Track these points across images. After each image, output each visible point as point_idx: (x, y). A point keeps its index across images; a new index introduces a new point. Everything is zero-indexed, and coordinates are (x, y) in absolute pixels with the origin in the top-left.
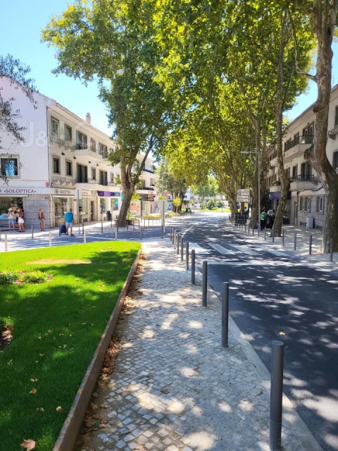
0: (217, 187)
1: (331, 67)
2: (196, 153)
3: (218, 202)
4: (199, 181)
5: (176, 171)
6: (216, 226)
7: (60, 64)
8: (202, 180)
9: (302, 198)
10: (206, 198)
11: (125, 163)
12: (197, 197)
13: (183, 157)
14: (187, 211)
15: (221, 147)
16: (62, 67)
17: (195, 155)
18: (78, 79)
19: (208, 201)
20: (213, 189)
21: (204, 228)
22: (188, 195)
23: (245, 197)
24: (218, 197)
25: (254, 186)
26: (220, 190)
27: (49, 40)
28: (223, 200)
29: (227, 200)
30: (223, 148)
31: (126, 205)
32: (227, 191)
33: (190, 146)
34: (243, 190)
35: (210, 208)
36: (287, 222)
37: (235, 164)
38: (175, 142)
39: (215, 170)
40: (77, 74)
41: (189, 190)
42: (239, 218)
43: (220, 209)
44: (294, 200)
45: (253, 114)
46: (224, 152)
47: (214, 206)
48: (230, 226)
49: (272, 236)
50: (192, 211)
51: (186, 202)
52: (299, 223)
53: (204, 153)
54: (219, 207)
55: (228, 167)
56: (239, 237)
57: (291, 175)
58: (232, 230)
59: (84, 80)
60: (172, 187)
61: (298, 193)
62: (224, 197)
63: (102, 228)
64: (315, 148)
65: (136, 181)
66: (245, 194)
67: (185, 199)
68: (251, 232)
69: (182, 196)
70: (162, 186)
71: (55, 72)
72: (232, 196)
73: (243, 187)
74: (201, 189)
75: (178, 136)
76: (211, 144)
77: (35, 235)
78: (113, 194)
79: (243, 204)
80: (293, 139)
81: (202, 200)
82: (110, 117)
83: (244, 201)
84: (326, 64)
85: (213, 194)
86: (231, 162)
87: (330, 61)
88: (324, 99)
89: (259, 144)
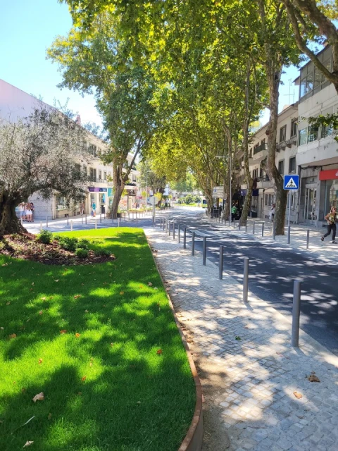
0: (194, 183)
1: (277, 103)
2: (177, 153)
3: (195, 197)
4: (178, 178)
5: (159, 169)
6: (195, 218)
7: (64, 79)
8: (181, 177)
9: (267, 195)
10: (184, 193)
11: (116, 163)
12: (175, 192)
13: (165, 157)
14: (166, 205)
15: (199, 150)
16: (66, 83)
17: (176, 155)
18: (77, 90)
19: (185, 196)
20: (190, 184)
21: (185, 220)
22: (167, 190)
23: (219, 194)
24: (195, 192)
25: (227, 184)
26: (197, 186)
27: (53, 57)
28: (200, 195)
29: (203, 195)
30: (201, 150)
31: (117, 199)
32: (204, 188)
33: (173, 148)
34: (218, 188)
35: (188, 203)
36: (255, 215)
37: (211, 164)
38: (159, 144)
39: (193, 168)
40: (77, 87)
41: (167, 186)
42: (215, 212)
43: (197, 204)
44: (261, 196)
45: (226, 125)
46: (201, 154)
47: (192, 201)
48: (207, 218)
49: (240, 226)
50: (171, 205)
51: (165, 197)
52: (264, 216)
53: (184, 154)
54: (196, 202)
55: (205, 167)
56: (213, 227)
57: (259, 175)
58: (209, 222)
59: (81, 91)
60: (152, 183)
61: (264, 191)
62: (201, 193)
63: (101, 220)
64: (267, 160)
65: (126, 179)
66: (220, 191)
67: (164, 194)
68: (224, 223)
69: (162, 191)
70: (143, 182)
71: (60, 86)
72: (208, 192)
73: (218, 185)
74: (179, 185)
75: (163, 140)
76: (190, 147)
77: (49, 224)
78: (101, 190)
79: (218, 199)
80: (260, 144)
81: (181, 195)
82: (104, 124)
83: (219, 196)
84: (275, 101)
85: (190, 189)
86: (207, 163)
87: (277, 99)
88: (273, 126)
89: (231, 149)
